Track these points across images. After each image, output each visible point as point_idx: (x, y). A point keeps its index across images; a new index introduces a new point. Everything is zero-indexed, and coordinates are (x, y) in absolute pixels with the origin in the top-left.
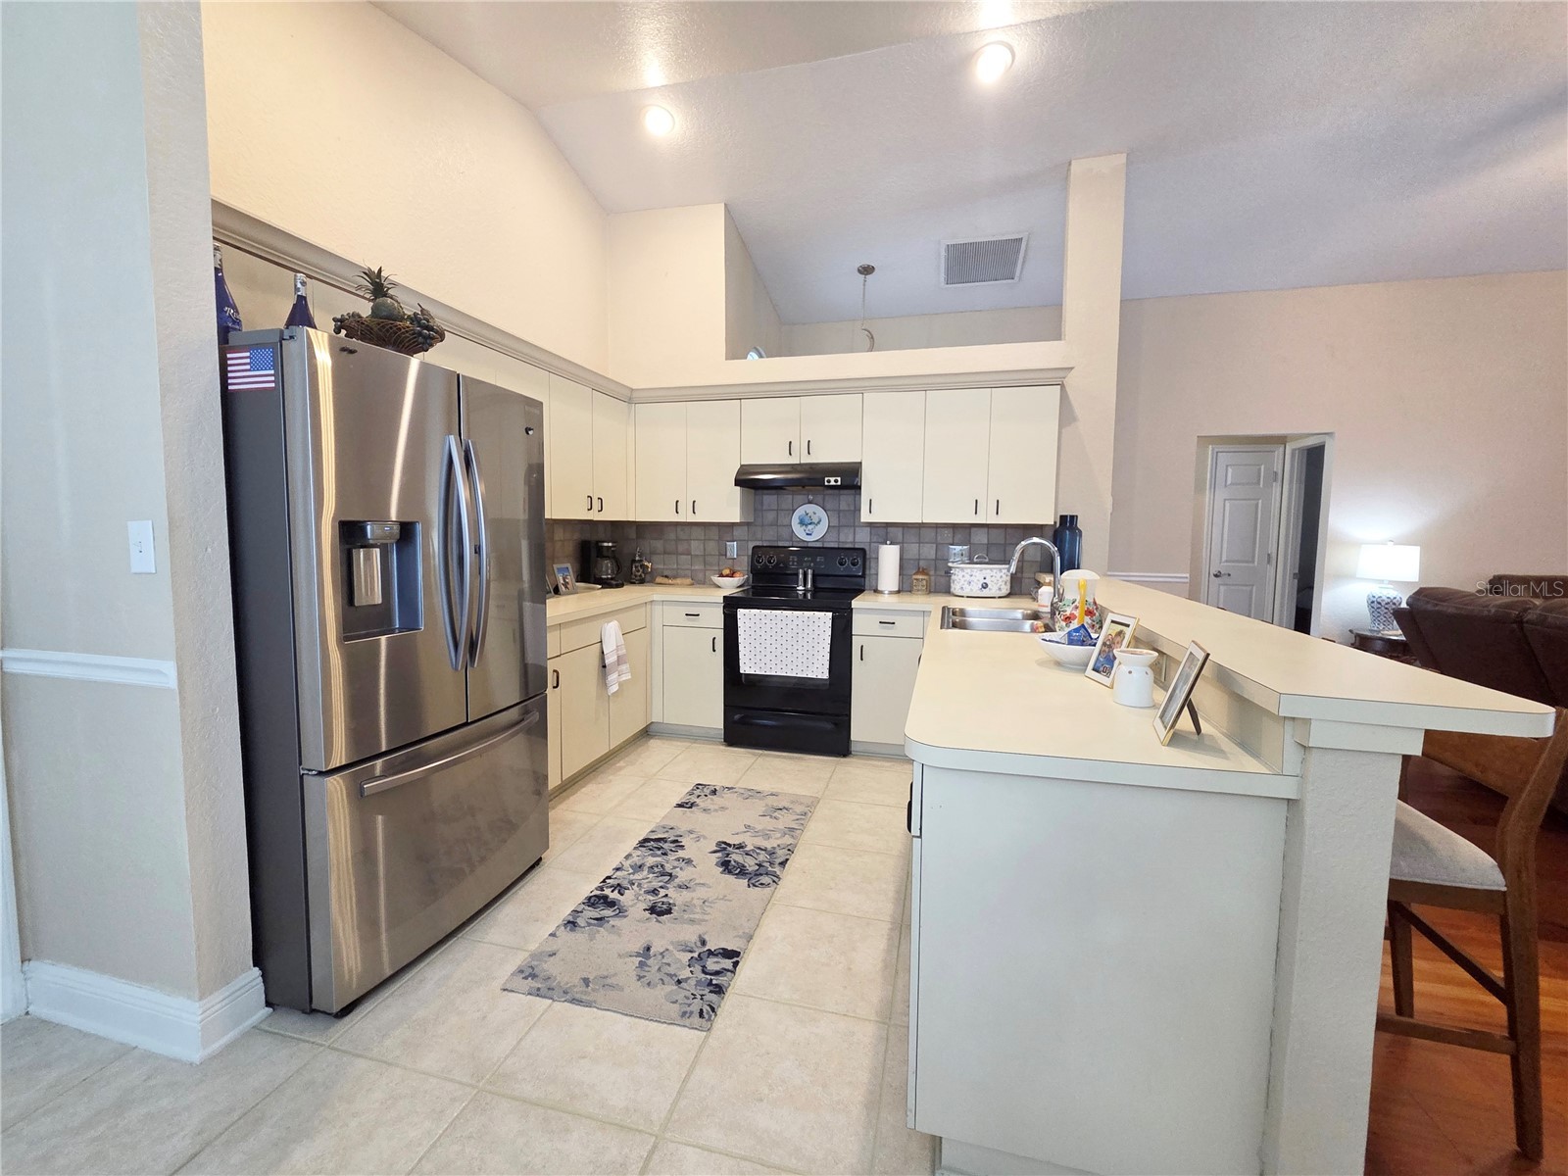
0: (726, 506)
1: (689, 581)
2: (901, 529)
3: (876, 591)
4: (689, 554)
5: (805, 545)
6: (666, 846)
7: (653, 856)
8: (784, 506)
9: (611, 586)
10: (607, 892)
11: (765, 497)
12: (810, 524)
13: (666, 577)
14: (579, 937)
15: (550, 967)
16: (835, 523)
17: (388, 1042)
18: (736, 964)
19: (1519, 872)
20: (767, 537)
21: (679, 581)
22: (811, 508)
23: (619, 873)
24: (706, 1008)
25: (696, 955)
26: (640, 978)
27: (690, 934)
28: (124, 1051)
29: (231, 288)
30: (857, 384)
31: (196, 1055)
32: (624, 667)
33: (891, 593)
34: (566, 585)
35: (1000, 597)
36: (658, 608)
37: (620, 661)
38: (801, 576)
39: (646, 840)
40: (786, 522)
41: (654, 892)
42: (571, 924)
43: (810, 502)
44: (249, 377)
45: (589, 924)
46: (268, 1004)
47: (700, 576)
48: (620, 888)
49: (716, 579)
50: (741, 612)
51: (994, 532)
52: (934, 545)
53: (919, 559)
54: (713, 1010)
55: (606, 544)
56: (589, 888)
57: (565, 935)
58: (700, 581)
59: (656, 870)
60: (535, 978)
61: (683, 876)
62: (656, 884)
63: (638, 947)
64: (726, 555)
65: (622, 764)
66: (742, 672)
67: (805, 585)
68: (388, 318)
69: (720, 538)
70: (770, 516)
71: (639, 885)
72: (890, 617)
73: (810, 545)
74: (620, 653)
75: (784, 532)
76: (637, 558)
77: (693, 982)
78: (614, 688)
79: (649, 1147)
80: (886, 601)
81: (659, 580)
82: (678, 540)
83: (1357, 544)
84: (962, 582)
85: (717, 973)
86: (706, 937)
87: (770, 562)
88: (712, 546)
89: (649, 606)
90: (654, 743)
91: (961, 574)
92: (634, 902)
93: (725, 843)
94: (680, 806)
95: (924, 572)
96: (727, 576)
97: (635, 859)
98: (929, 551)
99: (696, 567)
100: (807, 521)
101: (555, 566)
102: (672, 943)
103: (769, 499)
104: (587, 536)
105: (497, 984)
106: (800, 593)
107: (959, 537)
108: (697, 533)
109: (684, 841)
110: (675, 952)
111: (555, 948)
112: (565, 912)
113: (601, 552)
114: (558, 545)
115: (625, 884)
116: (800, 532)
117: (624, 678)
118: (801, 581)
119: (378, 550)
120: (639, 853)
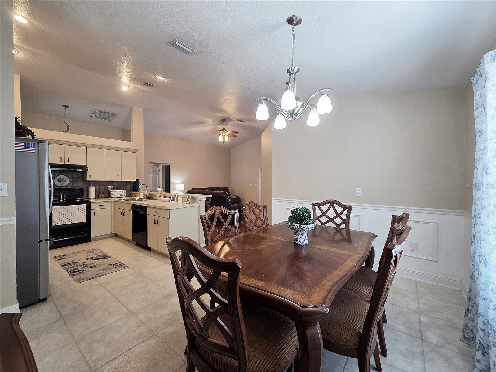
2: (93, 182)
5: (60, 187)
10: (73, 271)
12: (62, 181)
16: (72, 181)
27: (106, 265)
39: (63, 265)
42: (75, 275)
43: (61, 175)
45: (79, 274)
51: (119, 183)
52: (104, 186)
53: (100, 190)
67: (63, 199)
72: (102, 204)
73: (62, 187)
83: (176, 184)
84: (115, 194)
86: (110, 264)
91: (115, 192)
92: (84, 269)
95: (102, 193)
98: (102, 188)
100: (60, 180)
109: (75, 262)
110: (108, 267)
116: (58, 184)
118: (61, 198)
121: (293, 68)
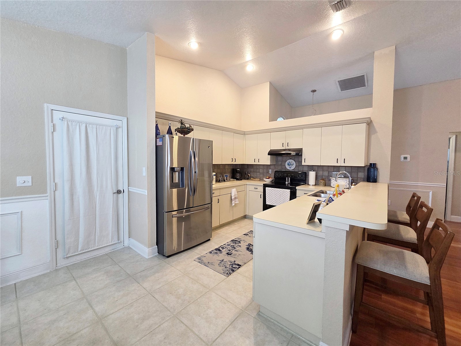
0: (266, 160)
1: (259, 179)
2: (317, 167)
3: (308, 184)
4: (259, 172)
5: (289, 171)
6: (237, 242)
7: (233, 243)
8: (284, 160)
9: (239, 180)
10: (220, 248)
11: (278, 158)
12: (291, 165)
13: (254, 178)
14: (211, 255)
15: (204, 259)
16: (298, 165)
17: (173, 263)
18: (239, 267)
19: (435, 280)
20: (279, 169)
21: (256, 179)
22: (291, 161)
23: (224, 245)
24: (229, 273)
25: (232, 264)
26: (219, 264)
27: (233, 260)
28: (139, 254)
29: (159, 126)
30: (301, 127)
31: (147, 257)
32: (237, 200)
33: (313, 185)
34: (227, 179)
35: (347, 188)
36: (248, 186)
37: (235, 198)
38: (287, 179)
39: (233, 240)
40: (284, 164)
41: (230, 250)
42: (211, 252)
43: (291, 159)
44: (159, 143)
45: (214, 253)
46: (158, 253)
47: (262, 178)
48: (223, 248)
49: (265, 179)
50: (267, 188)
51: (347, 168)
52: (328, 172)
53: (322, 176)
54: (230, 273)
55: (238, 170)
56: (217, 247)
57: (209, 254)
58: (261, 180)
59: (232, 246)
60: (200, 260)
61: (237, 249)
62: (231, 249)
63: (221, 259)
64: (268, 173)
65: (236, 223)
66: (267, 204)
67: (288, 182)
68: (182, 129)
69: (267, 169)
70: (280, 163)
71: (227, 249)
72: (306, 192)
73: (290, 171)
74: (236, 196)
75: (283, 167)
76: (247, 173)
77: (228, 268)
78: (233, 205)
79: (207, 291)
80: (311, 188)
81: (251, 179)
82: (257, 169)
84: (334, 183)
85: (234, 268)
86: (236, 261)
87: (279, 175)
88: (265, 171)
89: (245, 185)
90: (246, 220)
91: (333, 181)
92: (225, 251)
93: (250, 244)
94: (244, 234)
95: (323, 180)
96: (267, 179)
97: (229, 243)
98: (326, 173)
99: (261, 176)
101: (224, 175)
102: (228, 260)
103: (280, 158)
104: (234, 168)
105: (193, 259)
106: (287, 184)
107: (335, 170)
108: (261, 167)
109: (241, 242)
110: (228, 262)
111: (206, 256)
112: (210, 250)
113: (237, 172)
114: (227, 170)
115: (224, 248)
116: (288, 167)
117: (236, 202)
118: (287, 181)
119: (177, 172)
120: (230, 242)
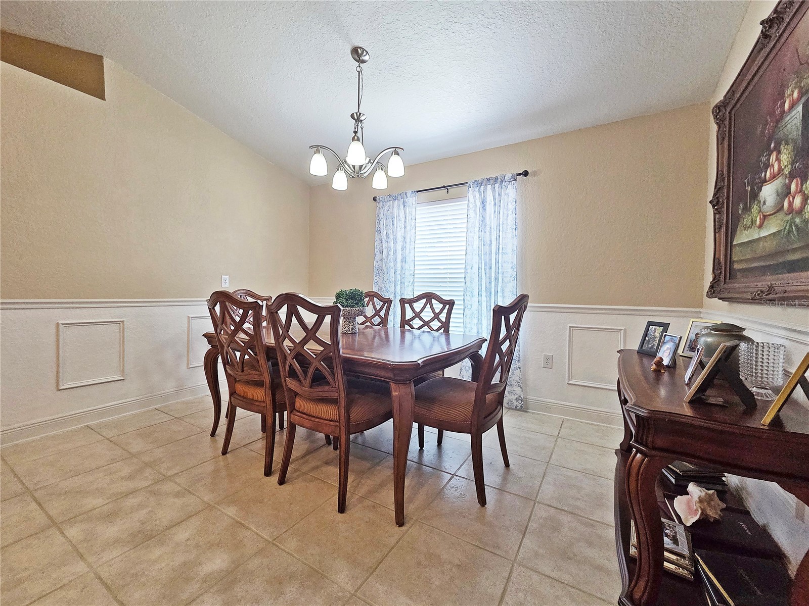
121: (358, 114)
